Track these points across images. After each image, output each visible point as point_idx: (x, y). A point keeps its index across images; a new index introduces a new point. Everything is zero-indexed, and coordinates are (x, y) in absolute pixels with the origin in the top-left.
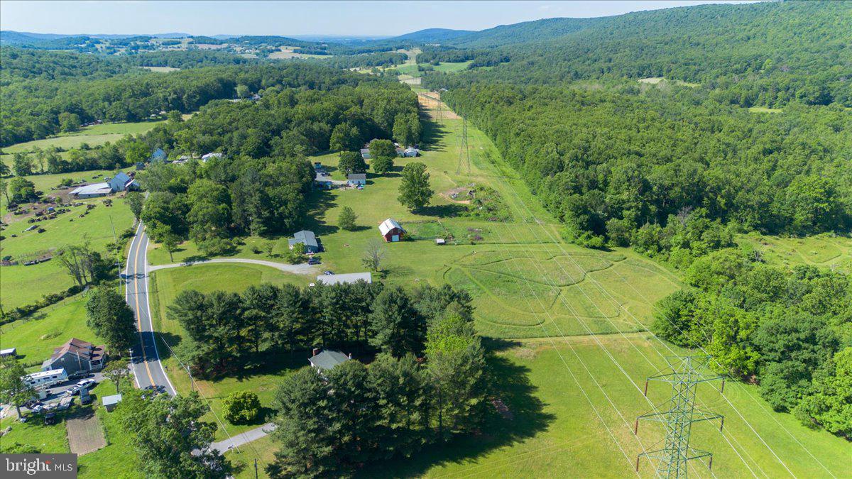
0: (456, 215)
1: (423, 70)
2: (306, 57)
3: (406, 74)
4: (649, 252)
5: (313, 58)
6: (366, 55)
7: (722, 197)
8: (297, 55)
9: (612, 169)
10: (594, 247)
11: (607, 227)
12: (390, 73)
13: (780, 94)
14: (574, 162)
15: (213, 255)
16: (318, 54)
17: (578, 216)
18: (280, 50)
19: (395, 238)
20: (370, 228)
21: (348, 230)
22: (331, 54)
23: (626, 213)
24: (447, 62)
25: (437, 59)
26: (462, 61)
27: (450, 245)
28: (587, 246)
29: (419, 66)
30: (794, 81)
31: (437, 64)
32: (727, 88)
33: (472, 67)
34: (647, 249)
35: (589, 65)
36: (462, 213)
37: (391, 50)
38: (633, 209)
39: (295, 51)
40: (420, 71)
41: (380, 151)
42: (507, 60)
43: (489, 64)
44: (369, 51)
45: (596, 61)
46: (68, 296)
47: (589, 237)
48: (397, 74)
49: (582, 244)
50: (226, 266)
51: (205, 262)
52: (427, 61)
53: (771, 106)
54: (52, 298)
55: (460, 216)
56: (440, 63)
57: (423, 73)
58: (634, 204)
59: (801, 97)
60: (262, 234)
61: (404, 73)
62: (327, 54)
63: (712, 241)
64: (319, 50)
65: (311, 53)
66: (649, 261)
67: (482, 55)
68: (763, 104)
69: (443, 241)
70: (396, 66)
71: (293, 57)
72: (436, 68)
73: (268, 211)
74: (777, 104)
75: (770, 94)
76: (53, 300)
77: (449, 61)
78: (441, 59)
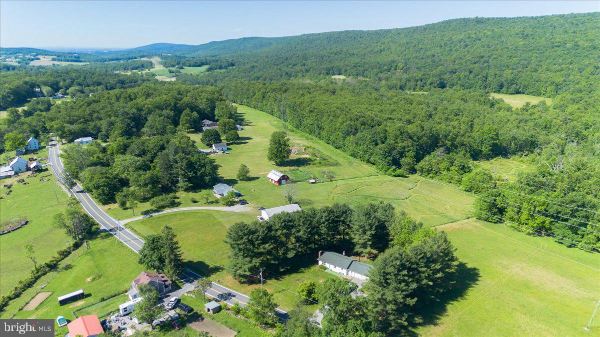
0: (307, 165)
1: (173, 72)
2: (64, 64)
3: (161, 75)
4: (430, 175)
5: (72, 65)
6: (116, 61)
7: (448, 140)
8: (56, 63)
9: (387, 128)
10: (399, 176)
11: (401, 163)
12: (147, 74)
13: (418, 83)
14: (363, 126)
15: (163, 207)
16: (74, 62)
17: (386, 158)
18: (39, 59)
19: (283, 182)
20: (258, 178)
21: (245, 180)
22: (85, 62)
23: (407, 154)
24: (188, 66)
25: (181, 65)
26: (200, 66)
27: (318, 183)
28: (395, 176)
29: (170, 70)
30: (424, 75)
31: (182, 68)
32: (388, 80)
33: (209, 70)
34: (429, 174)
35: (292, 68)
36: (310, 162)
37: (136, 58)
38: (411, 151)
39: (53, 60)
40: (170, 73)
41: (227, 127)
42: (233, 65)
43: (221, 68)
44: (118, 59)
45: (295, 65)
46: (74, 250)
47: (395, 170)
48: (154, 75)
49: (391, 174)
50: (180, 214)
51: (161, 213)
52: (173, 66)
53: (414, 90)
54: (63, 252)
55: (310, 164)
56: (184, 67)
57: (174, 74)
58: (411, 148)
59: (430, 85)
60: (187, 190)
61: (159, 75)
62: (81, 62)
63: (461, 165)
64: (73, 59)
65: (68, 61)
66: (431, 181)
67: (213, 61)
68: (410, 89)
69: (314, 181)
70: (149, 70)
71: (54, 64)
72: (182, 71)
73: (193, 172)
74: (418, 89)
75: (412, 83)
76: (65, 254)
77: (190, 66)
78: (184, 64)
